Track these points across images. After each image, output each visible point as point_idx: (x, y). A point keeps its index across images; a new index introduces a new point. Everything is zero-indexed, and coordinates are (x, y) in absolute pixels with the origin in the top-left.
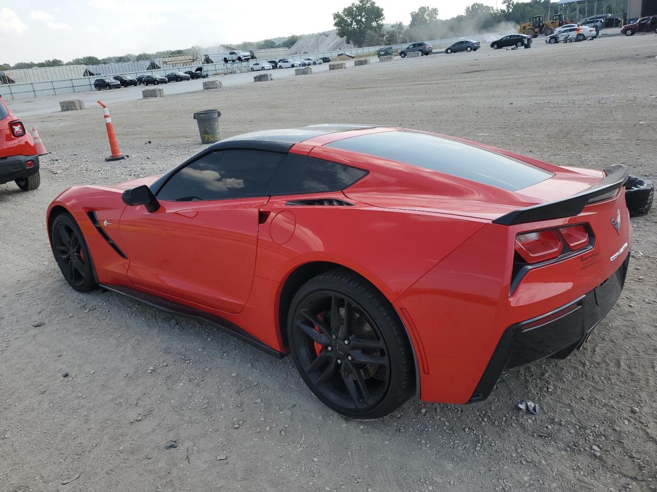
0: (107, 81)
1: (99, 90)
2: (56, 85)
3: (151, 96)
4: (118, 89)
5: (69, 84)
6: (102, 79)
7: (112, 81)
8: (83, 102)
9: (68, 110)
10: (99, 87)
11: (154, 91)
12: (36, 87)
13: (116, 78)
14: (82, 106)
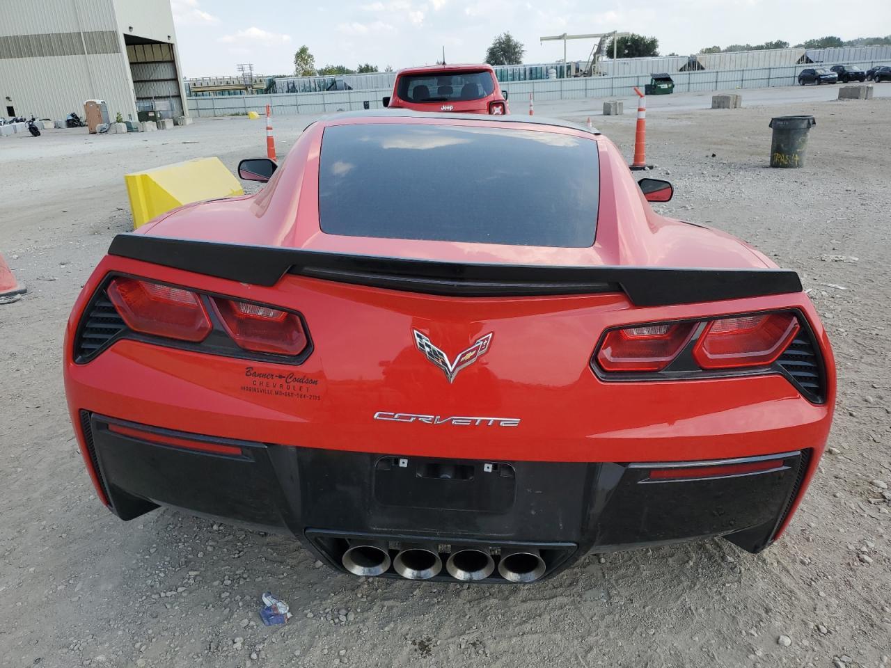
0: (820, 72)
1: (803, 85)
2: (747, 75)
3: (851, 97)
4: (832, 85)
5: (765, 74)
6: (813, 70)
7: (827, 73)
8: (741, 99)
9: (719, 107)
10: (804, 80)
11: (858, 89)
12: (721, 77)
13: (834, 69)
14: (738, 103)
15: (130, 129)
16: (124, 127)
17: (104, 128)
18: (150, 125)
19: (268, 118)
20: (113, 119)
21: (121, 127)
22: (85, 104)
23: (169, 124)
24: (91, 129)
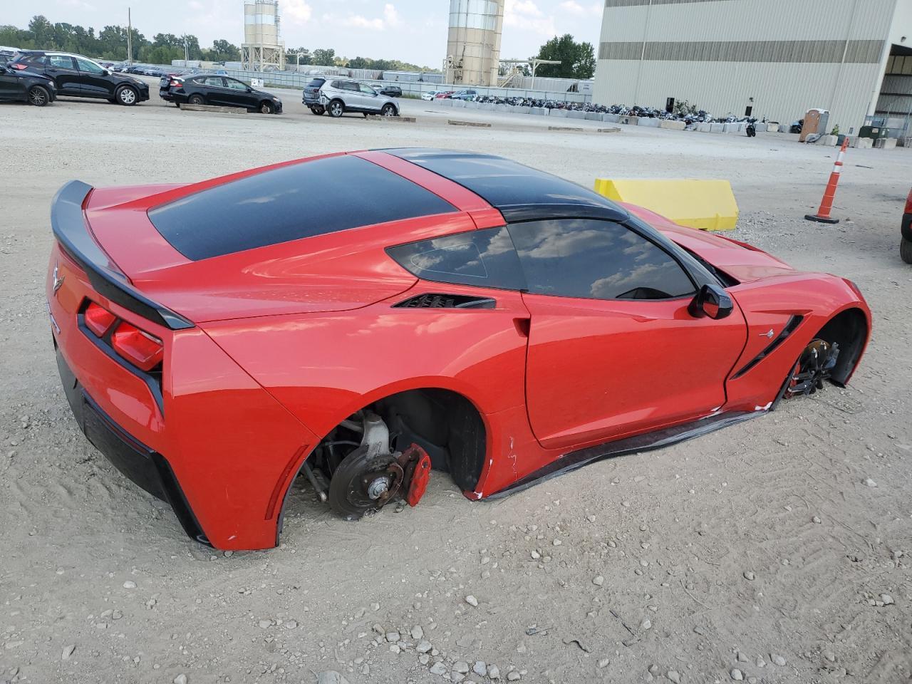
15: (841, 142)
16: (835, 139)
17: (814, 138)
18: (867, 142)
19: (842, 153)
20: (829, 129)
21: (831, 139)
22: (808, 112)
23: (890, 143)
24: (802, 137)
